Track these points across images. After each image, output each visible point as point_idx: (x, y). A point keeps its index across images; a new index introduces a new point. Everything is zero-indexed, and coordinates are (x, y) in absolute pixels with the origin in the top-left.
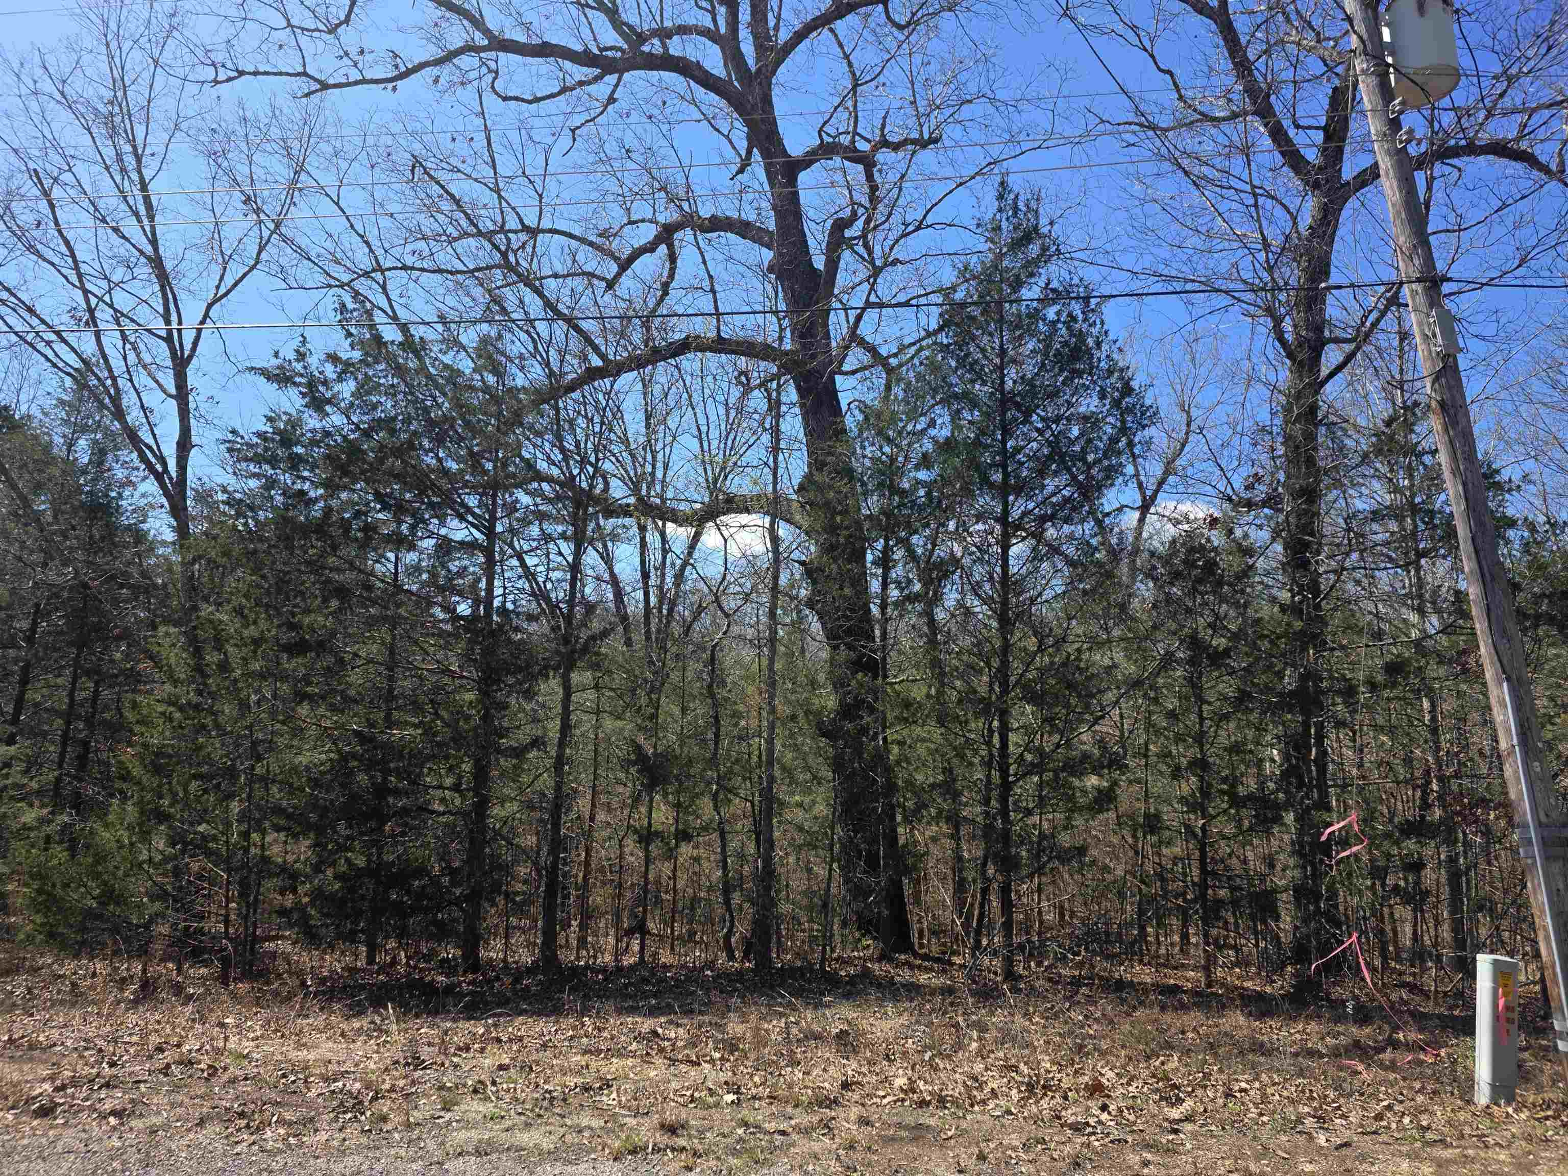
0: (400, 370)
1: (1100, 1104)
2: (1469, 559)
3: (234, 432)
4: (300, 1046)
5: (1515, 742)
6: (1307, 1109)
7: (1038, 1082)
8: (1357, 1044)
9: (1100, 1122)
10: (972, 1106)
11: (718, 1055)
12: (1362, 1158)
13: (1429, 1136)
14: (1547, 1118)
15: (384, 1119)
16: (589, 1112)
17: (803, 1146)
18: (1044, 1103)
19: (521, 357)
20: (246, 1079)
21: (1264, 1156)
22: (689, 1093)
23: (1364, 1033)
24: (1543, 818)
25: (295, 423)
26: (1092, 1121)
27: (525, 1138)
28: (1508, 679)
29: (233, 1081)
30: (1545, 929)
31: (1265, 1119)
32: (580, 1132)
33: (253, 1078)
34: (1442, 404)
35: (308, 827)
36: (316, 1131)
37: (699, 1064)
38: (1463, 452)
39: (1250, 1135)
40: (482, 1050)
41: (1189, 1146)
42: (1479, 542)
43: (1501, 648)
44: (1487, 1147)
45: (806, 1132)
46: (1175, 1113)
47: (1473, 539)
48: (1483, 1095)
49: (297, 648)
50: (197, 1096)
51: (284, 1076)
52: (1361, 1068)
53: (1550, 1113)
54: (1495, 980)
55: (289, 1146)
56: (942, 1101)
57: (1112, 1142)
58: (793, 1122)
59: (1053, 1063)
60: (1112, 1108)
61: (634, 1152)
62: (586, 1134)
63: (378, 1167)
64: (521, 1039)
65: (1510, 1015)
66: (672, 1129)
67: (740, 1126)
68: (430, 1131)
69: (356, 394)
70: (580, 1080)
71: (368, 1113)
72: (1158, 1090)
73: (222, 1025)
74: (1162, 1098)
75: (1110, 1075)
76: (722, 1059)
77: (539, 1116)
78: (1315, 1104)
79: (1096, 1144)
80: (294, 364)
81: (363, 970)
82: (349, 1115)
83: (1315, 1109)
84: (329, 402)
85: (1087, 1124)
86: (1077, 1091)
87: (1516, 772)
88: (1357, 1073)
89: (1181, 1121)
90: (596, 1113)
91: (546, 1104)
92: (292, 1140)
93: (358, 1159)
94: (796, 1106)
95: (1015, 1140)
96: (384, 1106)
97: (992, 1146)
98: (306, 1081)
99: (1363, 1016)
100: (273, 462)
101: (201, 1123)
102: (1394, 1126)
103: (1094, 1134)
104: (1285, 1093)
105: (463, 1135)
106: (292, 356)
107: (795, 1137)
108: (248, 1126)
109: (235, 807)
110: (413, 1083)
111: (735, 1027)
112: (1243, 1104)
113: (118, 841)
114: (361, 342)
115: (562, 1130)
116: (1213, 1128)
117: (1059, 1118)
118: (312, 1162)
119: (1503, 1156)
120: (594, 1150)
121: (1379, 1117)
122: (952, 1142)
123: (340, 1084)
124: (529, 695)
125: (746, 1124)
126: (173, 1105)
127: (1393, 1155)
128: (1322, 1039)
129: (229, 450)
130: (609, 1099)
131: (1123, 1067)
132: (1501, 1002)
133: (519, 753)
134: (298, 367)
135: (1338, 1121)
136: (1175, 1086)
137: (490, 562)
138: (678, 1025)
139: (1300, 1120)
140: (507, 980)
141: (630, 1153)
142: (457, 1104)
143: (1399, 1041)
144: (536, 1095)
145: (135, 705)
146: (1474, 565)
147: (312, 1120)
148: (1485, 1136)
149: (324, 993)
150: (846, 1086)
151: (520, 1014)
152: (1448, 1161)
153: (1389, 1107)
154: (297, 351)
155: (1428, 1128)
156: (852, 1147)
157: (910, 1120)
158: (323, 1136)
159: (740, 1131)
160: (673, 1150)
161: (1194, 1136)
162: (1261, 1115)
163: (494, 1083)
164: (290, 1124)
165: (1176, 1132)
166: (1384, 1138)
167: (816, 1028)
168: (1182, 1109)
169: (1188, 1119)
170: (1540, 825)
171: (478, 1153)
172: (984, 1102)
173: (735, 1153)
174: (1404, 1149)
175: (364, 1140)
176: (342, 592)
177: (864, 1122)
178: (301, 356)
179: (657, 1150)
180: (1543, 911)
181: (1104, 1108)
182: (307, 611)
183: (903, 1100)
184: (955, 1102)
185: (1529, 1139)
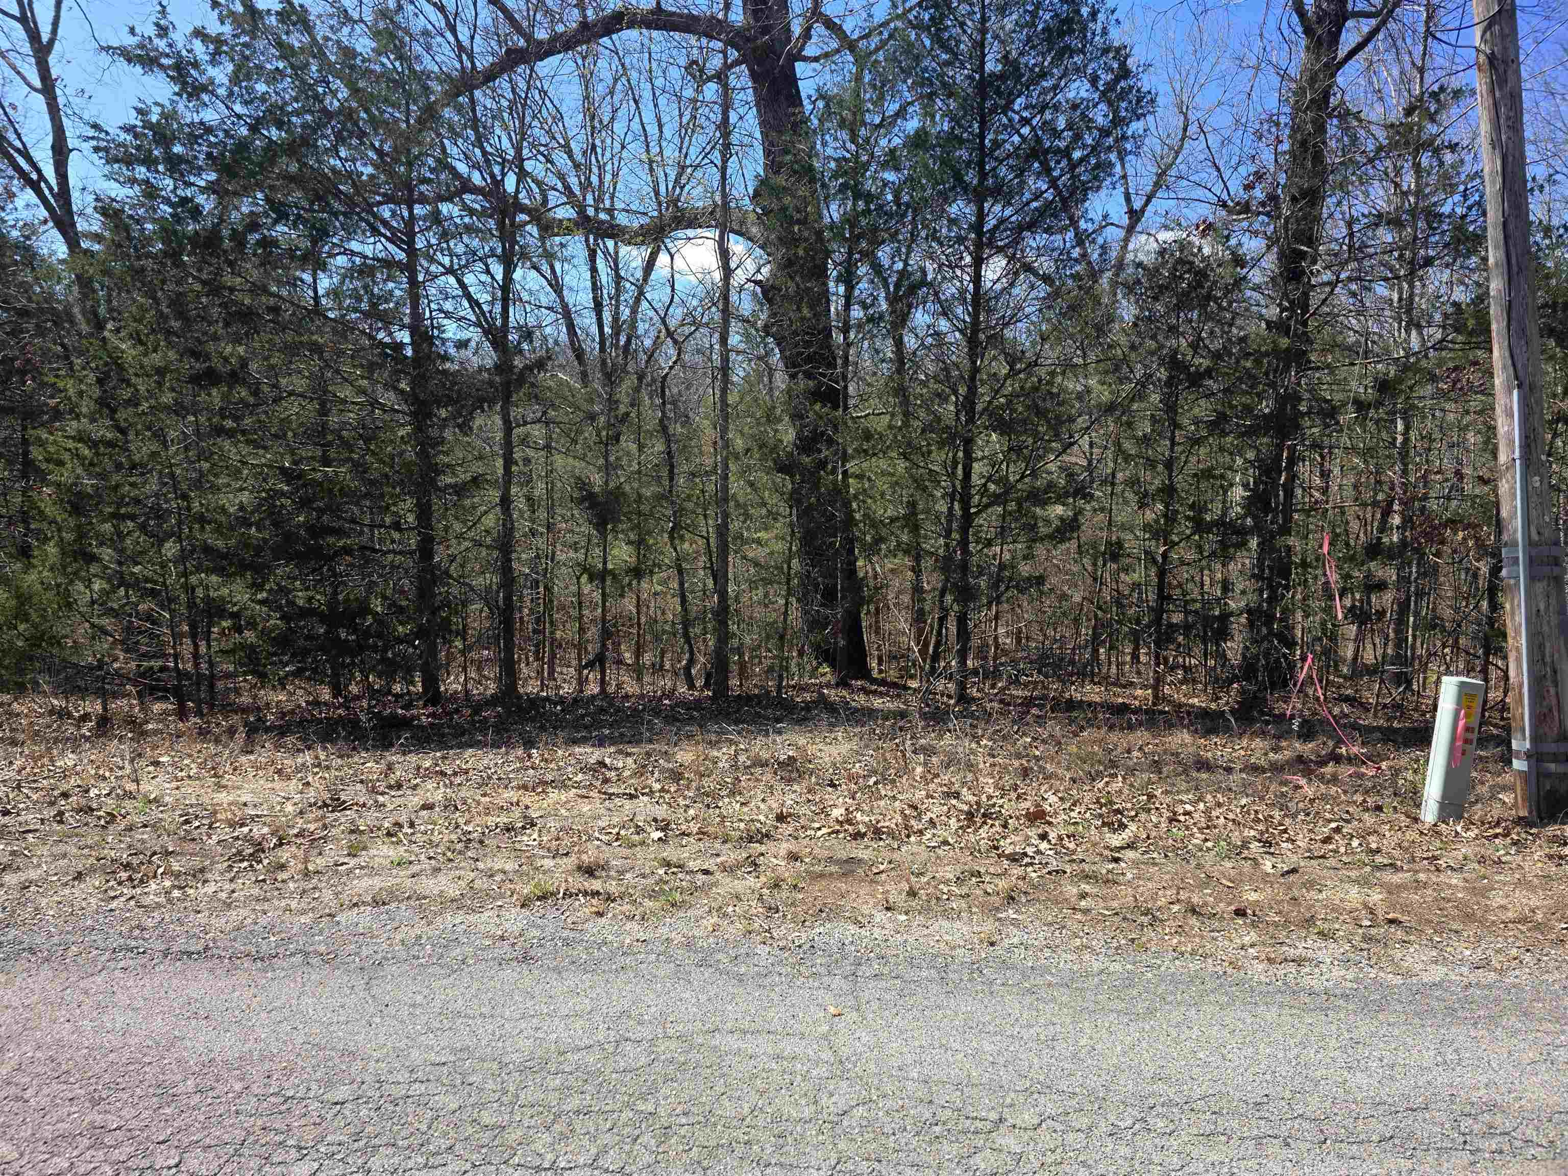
0: (286, 51)
1: (1040, 831)
2: (1496, 247)
3: (96, 126)
4: (220, 787)
5: (1517, 454)
6: (1252, 833)
7: (978, 810)
8: (1300, 759)
9: (1039, 852)
10: (908, 836)
11: (657, 786)
12: (1310, 885)
13: (1379, 859)
14: (1496, 836)
15: (282, 867)
16: (506, 854)
17: (727, 885)
18: (983, 832)
19: (426, 33)
20: (145, 826)
21: (1206, 885)
22: (615, 831)
23: (1307, 748)
24: (1535, 537)
25: (169, 116)
26: (1030, 851)
27: (430, 885)
28: (1519, 386)
29: (130, 829)
30: (1518, 650)
31: (1209, 844)
32: (491, 876)
33: (153, 826)
34: (1491, 58)
35: (243, 567)
36: (206, 881)
37: (637, 797)
38: (1508, 118)
39: (1193, 863)
40: (415, 787)
41: (1129, 876)
42: (1511, 227)
43: (1517, 351)
44: (1438, 870)
45: (729, 869)
46: (1116, 840)
47: (1505, 225)
48: (1429, 813)
49: (208, 378)
50: (87, 847)
51: (187, 822)
52: (1303, 782)
53: (1498, 831)
54: (1459, 702)
55: (170, 901)
56: (878, 833)
57: (1049, 873)
58: (719, 860)
59: (996, 787)
60: (1052, 836)
61: (543, 898)
62: (498, 878)
63: (263, 921)
64: (466, 772)
65: (1469, 736)
66: (589, 871)
67: (662, 866)
68: (330, 878)
69: (235, 79)
70: (503, 819)
71: (266, 862)
72: (1101, 816)
73: (156, 764)
74: (1104, 824)
75: (1053, 799)
76: (663, 790)
77: (450, 860)
78: (1261, 827)
79: (1034, 875)
80: (156, 41)
81: (325, 704)
82: (246, 864)
83: (1262, 833)
84: (204, 88)
85: (1025, 854)
86: (1018, 819)
87: (1513, 488)
88: (1298, 787)
89: (1122, 848)
90: (513, 854)
91: (460, 846)
92: (176, 893)
93: (243, 912)
94: (725, 842)
95: (949, 873)
96: (284, 854)
97: (924, 880)
98: (210, 828)
99: (1308, 732)
100: (149, 162)
101: (79, 876)
102: (1342, 850)
103: (1032, 864)
104: (1231, 816)
105: (366, 882)
106: (151, 31)
107: (718, 875)
108: (130, 879)
109: (170, 549)
110: (325, 827)
111: (685, 755)
112: (1187, 828)
113: (42, 583)
114: (232, 14)
115: (473, 875)
116: (1155, 855)
117: (996, 848)
118: (192, 916)
119: (1455, 880)
120: (501, 896)
121: (1327, 840)
122: (884, 876)
123: (246, 830)
124: (465, 428)
125: (669, 865)
126: (55, 858)
127: (1342, 881)
128: (1266, 754)
129: (97, 149)
130: (529, 839)
131: (1066, 790)
132: (1461, 723)
133: (460, 490)
134: (161, 44)
135: (1284, 845)
136: (1118, 811)
137: (413, 282)
138: (628, 755)
139: (1245, 844)
140: (467, 712)
141: (539, 899)
142: (365, 848)
143: (1341, 755)
144: (454, 837)
145: (42, 443)
146: (1501, 254)
147: (202, 870)
148: (1435, 858)
149: (281, 726)
150: (781, 818)
151: (471, 746)
152: (1398, 886)
153: (1337, 830)
154: (157, 25)
155: (1378, 851)
156: (776, 886)
157: (842, 855)
158: (210, 888)
159: (661, 871)
160: (586, 894)
161: (1136, 863)
162: (1206, 840)
163: (412, 825)
164: (177, 875)
165: (1116, 860)
166: (1332, 862)
167: (765, 755)
168: (1124, 835)
169: (1130, 846)
170: (1530, 543)
171: (376, 903)
172: (921, 832)
173: (652, 895)
174: (1354, 874)
175: (256, 891)
176: (247, 316)
177: (794, 857)
178: (163, 31)
179: (568, 895)
180: (1517, 632)
181: (1044, 837)
182: (215, 338)
183: (837, 832)
184: (891, 834)
185: (1482, 860)
